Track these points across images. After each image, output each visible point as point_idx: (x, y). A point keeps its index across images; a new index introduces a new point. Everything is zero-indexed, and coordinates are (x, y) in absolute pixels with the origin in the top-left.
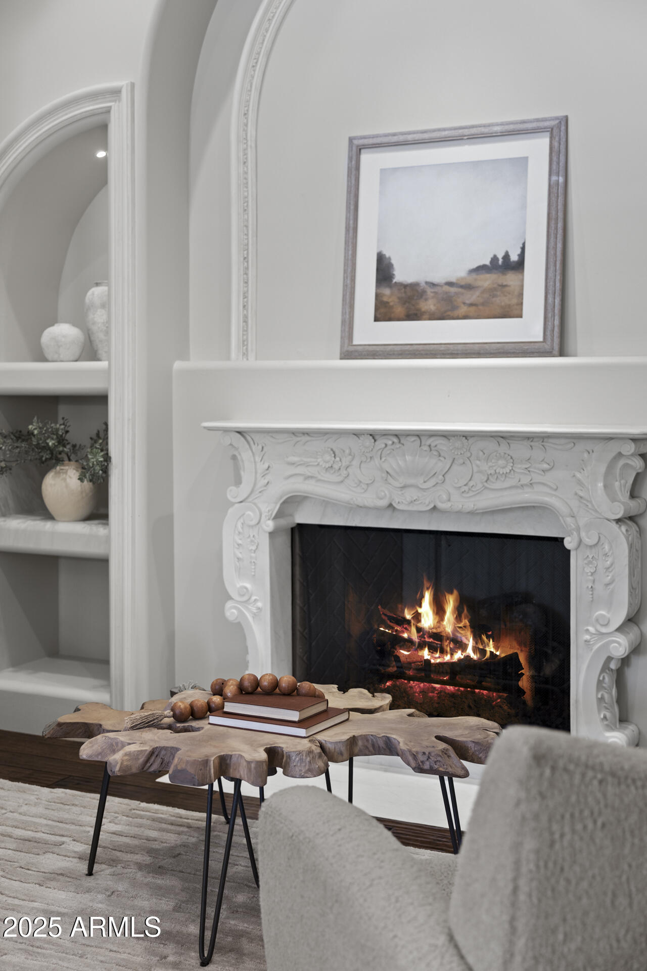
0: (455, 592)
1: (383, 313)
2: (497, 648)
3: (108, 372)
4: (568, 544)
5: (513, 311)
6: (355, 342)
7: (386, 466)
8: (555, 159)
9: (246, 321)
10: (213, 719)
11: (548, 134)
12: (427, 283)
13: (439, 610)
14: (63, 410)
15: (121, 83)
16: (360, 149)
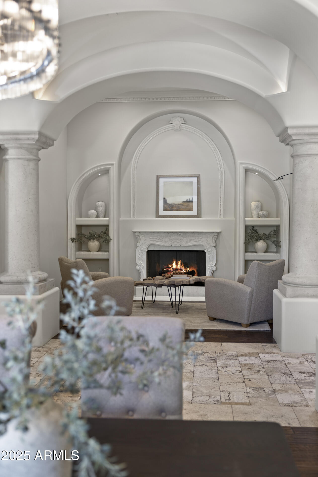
0: (181, 261)
1: (165, 210)
2: (190, 269)
3: (109, 221)
4: (205, 251)
5: (191, 209)
6: (159, 215)
7: (171, 238)
8: (198, 182)
9: (134, 210)
10: (172, 278)
11: (197, 178)
12: (174, 204)
13: (177, 264)
14: (83, 228)
15: (114, 163)
16: (159, 177)
